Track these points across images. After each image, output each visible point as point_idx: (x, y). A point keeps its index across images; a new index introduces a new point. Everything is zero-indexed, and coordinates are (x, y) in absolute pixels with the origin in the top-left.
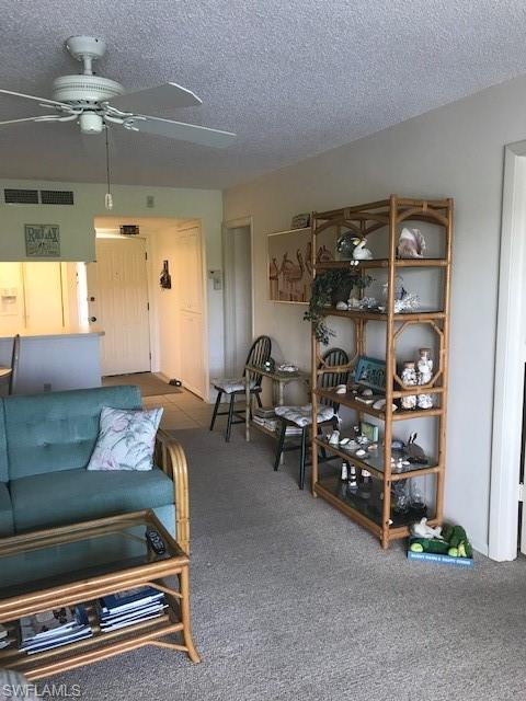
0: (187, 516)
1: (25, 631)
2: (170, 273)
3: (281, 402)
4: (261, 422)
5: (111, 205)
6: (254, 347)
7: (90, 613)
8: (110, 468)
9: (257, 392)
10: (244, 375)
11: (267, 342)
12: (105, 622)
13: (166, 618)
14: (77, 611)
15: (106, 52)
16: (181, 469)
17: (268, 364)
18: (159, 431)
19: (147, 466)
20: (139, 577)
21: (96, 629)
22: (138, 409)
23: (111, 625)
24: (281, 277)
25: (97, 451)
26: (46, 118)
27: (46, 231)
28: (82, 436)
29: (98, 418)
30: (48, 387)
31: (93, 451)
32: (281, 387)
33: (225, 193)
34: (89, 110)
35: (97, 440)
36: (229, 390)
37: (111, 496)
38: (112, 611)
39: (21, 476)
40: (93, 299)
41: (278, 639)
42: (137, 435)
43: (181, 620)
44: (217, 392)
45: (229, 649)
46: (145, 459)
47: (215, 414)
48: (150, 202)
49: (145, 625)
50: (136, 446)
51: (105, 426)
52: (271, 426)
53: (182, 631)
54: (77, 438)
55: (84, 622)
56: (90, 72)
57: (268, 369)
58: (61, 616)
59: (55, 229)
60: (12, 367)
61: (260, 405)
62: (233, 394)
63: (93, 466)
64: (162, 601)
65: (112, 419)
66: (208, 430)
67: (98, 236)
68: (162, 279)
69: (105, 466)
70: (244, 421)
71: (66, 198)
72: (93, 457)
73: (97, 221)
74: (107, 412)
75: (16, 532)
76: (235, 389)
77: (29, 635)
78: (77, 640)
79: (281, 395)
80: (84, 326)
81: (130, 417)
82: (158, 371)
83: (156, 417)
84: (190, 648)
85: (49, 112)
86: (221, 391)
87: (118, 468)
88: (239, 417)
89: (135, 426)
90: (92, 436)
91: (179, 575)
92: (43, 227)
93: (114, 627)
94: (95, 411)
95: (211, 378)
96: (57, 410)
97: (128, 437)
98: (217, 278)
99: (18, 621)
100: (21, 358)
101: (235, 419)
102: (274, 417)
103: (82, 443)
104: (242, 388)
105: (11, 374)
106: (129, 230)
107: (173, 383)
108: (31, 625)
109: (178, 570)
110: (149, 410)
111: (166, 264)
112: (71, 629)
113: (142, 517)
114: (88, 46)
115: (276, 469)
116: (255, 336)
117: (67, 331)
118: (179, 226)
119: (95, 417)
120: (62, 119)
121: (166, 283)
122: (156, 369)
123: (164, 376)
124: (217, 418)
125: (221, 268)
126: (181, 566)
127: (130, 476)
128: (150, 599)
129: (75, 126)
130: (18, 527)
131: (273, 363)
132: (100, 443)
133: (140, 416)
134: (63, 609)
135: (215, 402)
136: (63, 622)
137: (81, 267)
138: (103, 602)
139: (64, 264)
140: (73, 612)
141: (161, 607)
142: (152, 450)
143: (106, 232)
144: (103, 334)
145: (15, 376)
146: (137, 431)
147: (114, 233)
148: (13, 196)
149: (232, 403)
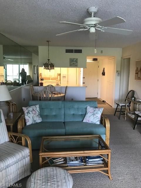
0: (109, 138)
1: (68, 160)
2: (105, 71)
3: (137, 110)
4: (130, 115)
5: (96, 52)
6: (129, 93)
7: (83, 159)
8: (89, 122)
9: (129, 106)
10: (125, 101)
11: (133, 92)
12: (87, 162)
13: (103, 165)
14: (80, 158)
15: (98, 11)
16: (108, 125)
17: (133, 98)
18: (102, 114)
19: (98, 123)
20: (97, 153)
21: (85, 164)
22: (96, 107)
23: (88, 164)
24: (139, 73)
25: (85, 117)
26: (81, 30)
27: (75, 60)
28: (82, 113)
29: (86, 109)
30: (72, 99)
31: (84, 117)
32: (138, 105)
33: (123, 49)
34: (92, 26)
35: (86, 114)
36: (121, 105)
37: (88, 130)
38: (89, 160)
39: (67, 121)
40: (84, 78)
41: (135, 179)
42: (96, 114)
43: (107, 167)
44: (117, 105)
45: (120, 178)
46: (98, 121)
47: (116, 111)
48: (102, 52)
49: (97, 166)
50: (96, 117)
51: (88, 111)
52: (133, 117)
53: (108, 170)
54: (81, 113)
55: (82, 161)
56: (93, 17)
57: (133, 100)
58: (76, 158)
59: (77, 59)
60: (65, 94)
61: (130, 110)
62: (122, 106)
63: (84, 121)
64: (102, 160)
65: (90, 109)
66: (113, 115)
67: (87, 61)
68: (103, 73)
69: (87, 121)
70: (125, 114)
71: (80, 51)
72: (84, 119)
73: (87, 57)
74: (88, 107)
75: (66, 135)
76: (123, 105)
77: (69, 162)
78: (80, 165)
79: (137, 108)
80: (81, 85)
81: (94, 109)
82: (99, 98)
83: (101, 110)
84: (109, 175)
85: (82, 28)
86: (118, 105)
87: (91, 122)
88: (123, 113)
89: (96, 112)
90: (84, 113)
91: (108, 155)
92: (74, 59)
93: (90, 164)
94: (85, 107)
95: (115, 101)
96: (76, 106)
97: (94, 114)
98: (119, 73)
99: (66, 157)
100: (67, 91)
101: (122, 113)
102: (134, 114)
103: (82, 115)
104: (125, 105)
105: (65, 95)
106: (95, 60)
107: (103, 101)
108: (69, 159)
109: (108, 153)
110: (100, 108)
111: (104, 69)
112: (78, 162)
113: (97, 137)
114: (93, 9)
115: (134, 129)
116: (129, 90)
117: (77, 85)
118: (109, 58)
119: (85, 108)
120: (85, 30)
121: (104, 74)
122: (99, 97)
123: (101, 99)
124: (116, 112)
125: (120, 70)
126: (109, 152)
127: (94, 125)
128: (99, 159)
129: (88, 31)
130: (66, 134)
131: (135, 98)
132: (86, 115)
133: (97, 109)
134: (77, 157)
135: (116, 108)
136: (77, 160)
137: (82, 69)
138: (87, 157)
139: (78, 68)
140: (79, 158)
141: (102, 162)
142: (100, 119)
143: (89, 60)
144: (87, 87)
145: (66, 96)
146: (96, 113)
147: (91, 60)
148: (68, 51)
149: (121, 109)
